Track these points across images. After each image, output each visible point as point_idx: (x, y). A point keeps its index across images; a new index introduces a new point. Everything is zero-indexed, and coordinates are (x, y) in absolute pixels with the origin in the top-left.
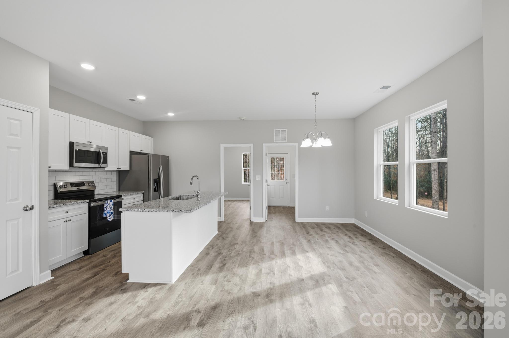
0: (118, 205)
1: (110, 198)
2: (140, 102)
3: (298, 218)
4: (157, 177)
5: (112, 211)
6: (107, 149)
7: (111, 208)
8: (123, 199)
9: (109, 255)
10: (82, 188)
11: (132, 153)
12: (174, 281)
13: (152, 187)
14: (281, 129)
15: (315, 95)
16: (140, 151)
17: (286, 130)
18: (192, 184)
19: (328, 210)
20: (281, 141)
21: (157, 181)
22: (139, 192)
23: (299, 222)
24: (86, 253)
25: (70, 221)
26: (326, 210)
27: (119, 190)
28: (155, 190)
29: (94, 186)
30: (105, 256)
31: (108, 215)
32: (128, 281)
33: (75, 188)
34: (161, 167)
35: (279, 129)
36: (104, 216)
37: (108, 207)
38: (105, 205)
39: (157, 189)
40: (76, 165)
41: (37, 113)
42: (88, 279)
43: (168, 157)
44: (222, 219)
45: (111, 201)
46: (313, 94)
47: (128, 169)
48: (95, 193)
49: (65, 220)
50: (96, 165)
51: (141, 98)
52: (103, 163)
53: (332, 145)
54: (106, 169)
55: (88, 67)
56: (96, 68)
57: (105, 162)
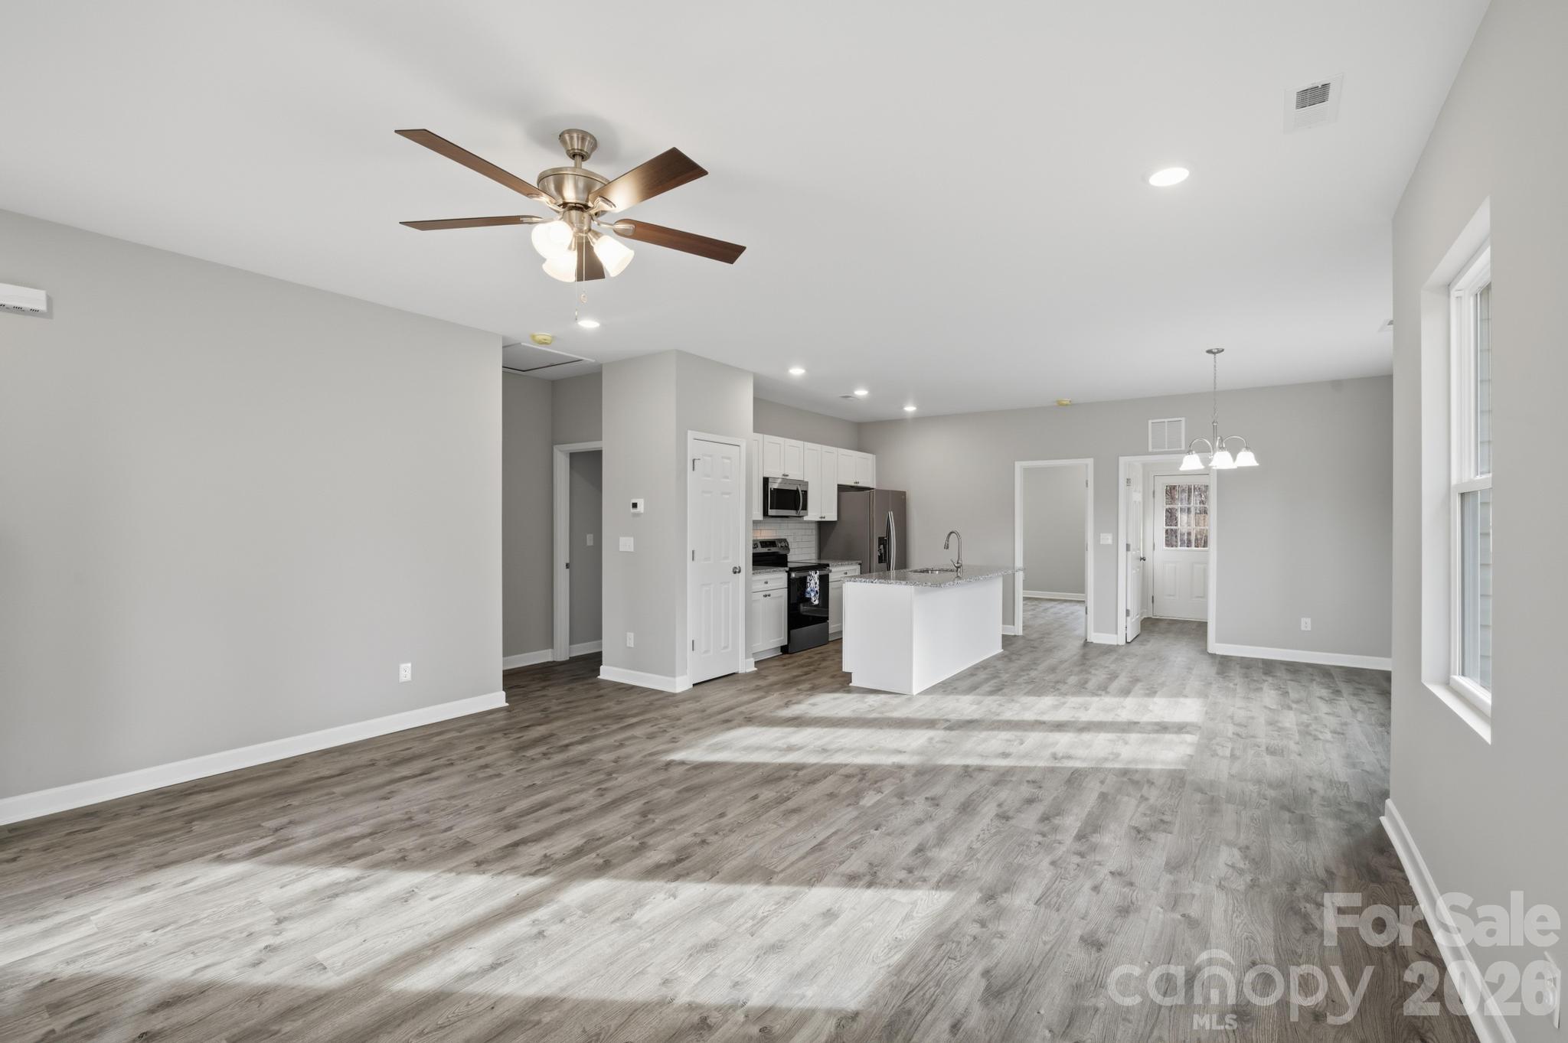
0: (824, 581)
1: (814, 568)
2: (857, 399)
3: (1216, 642)
4: (884, 535)
5: (817, 589)
6: (806, 484)
7: (816, 583)
8: (831, 571)
9: (816, 657)
10: (773, 549)
11: (842, 489)
12: (915, 692)
13: (876, 554)
14: (1166, 420)
15: (1214, 353)
16: (853, 484)
17: (1183, 419)
18: (948, 548)
19: (1309, 629)
20: (1167, 450)
21: (884, 542)
22: (854, 562)
23: (1217, 653)
24: (784, 650)
25: (769, 595)
26: (1303, 628)
27: (820, 557)
28: (881, 560)
29: (787, 548)
30: (810, 658)
31: (813, 594)
32: (851, 684)
33: (765, 550)
34: (891, 514)
35: (1163, 420)
36: (808, 596)
37: (813, 581)
38: (808, 578)
39: (884, 558)
40: (771, 512)
41: (743, 445)
42: (797, 676)
43: (904, 493)
44: (1018, 630)
45: (816, 573)
46: (1210, 352)
47: (835, 518)
48: (789, 560)
49: (764, 593)
50: (792, 513)
51: (861, 393)
52: (802, 509)
53: (1258, 465)
54: (805, 518)
55: (797, 371)
56: (807, 370)
57: (805, 508)
